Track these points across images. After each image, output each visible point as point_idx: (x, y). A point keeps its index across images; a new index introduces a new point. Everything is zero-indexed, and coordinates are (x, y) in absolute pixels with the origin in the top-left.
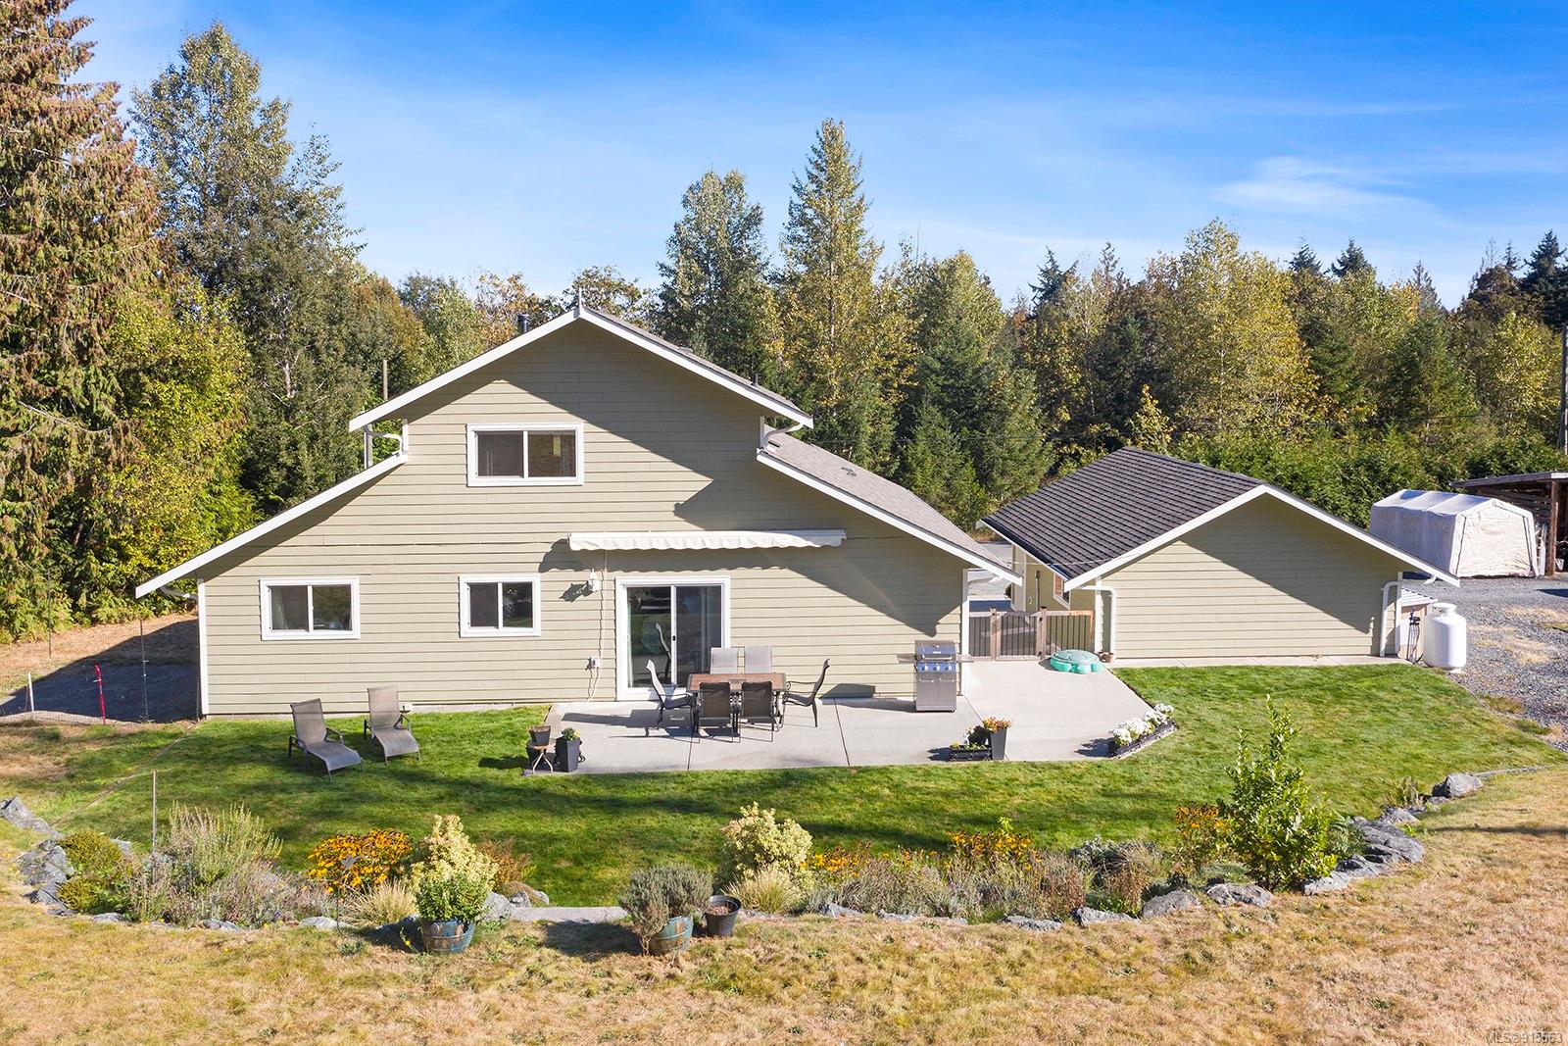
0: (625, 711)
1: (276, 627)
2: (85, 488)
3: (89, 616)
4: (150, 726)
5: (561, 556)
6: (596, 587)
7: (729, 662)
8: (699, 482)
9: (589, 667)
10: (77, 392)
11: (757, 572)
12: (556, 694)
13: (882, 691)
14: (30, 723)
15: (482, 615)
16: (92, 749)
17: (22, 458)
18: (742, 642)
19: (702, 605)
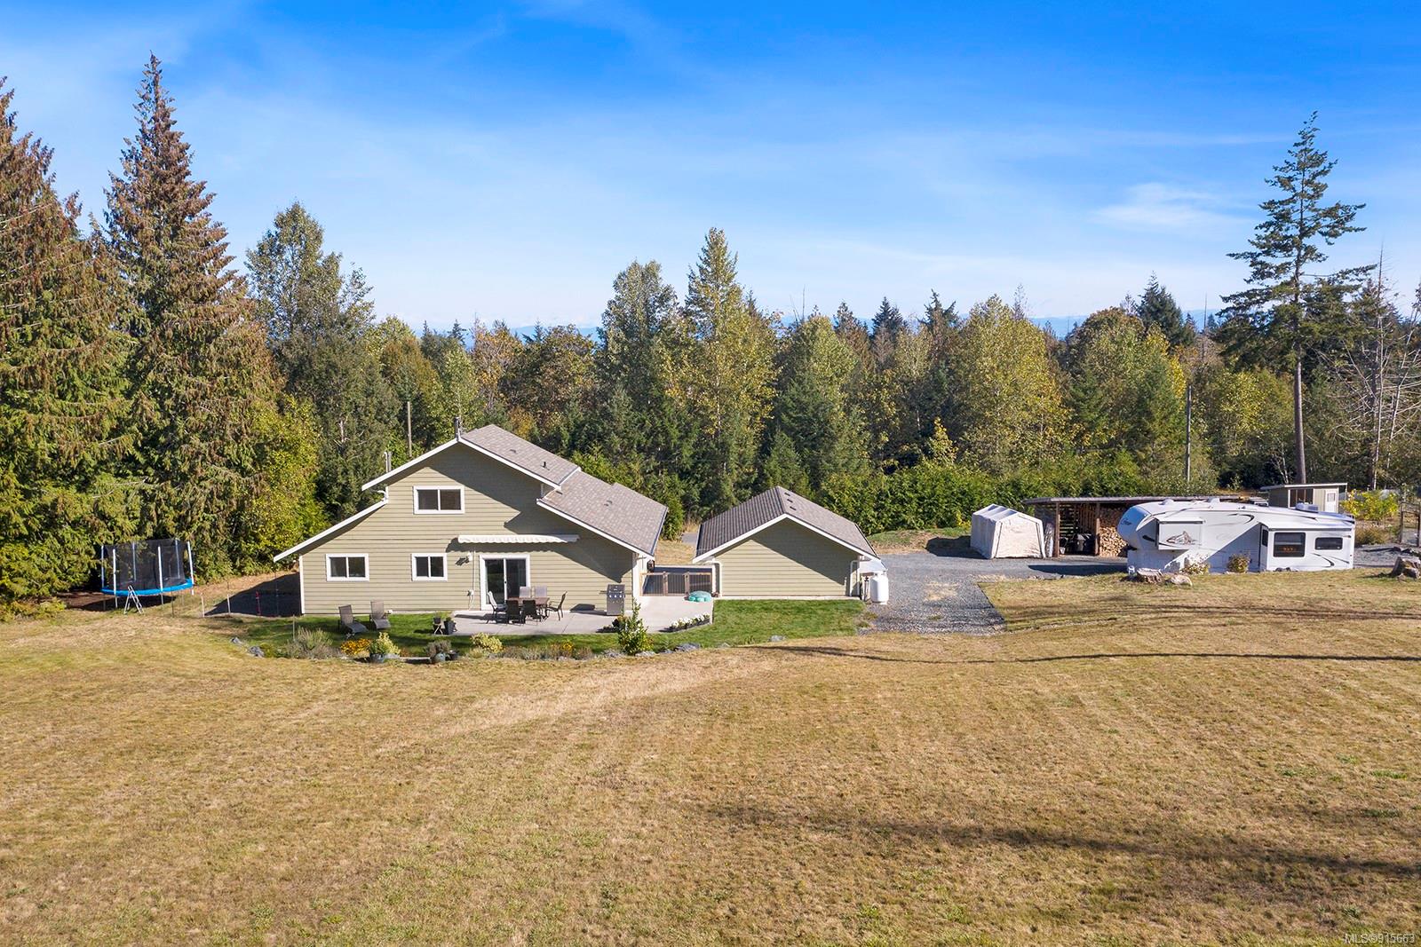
0: (482, 613)
1: (333, 575)
2: (241, 507)
3: (240, 571)
4: (279, 618)
5: (455, 546)
6: (471, 559)
7: (526, 593)
8: (513, 513)
9: (469, 594)
10: (234, 456)
11: (541, 553)
12: (455, 607)
13: (598, 607)
14: (229, 616)
15: (422, 570)
16: (257, 626)
17: (212, 493)
18: (536, 585)
19: (517, 568)
